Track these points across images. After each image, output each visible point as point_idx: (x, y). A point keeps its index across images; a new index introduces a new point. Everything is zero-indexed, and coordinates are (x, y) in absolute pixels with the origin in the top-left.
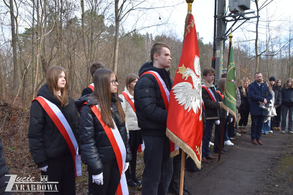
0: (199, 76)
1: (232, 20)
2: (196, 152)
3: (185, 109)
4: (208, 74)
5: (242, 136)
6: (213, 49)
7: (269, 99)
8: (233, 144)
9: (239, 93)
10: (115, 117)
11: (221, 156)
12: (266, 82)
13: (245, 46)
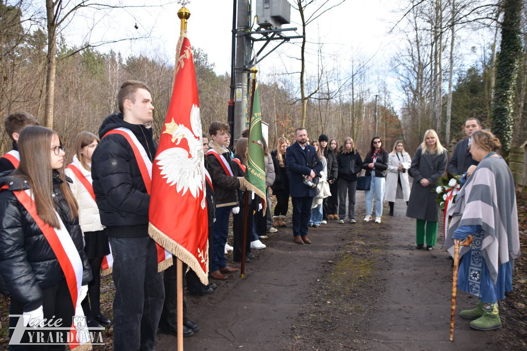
0: (199, 138)
1: (261, 39)
2: (199, 259)
3: (178, 192)
4: (218, 132)
5: (280, 232)
6: (231, 87)
7: (318, 171)
8: (264, 246)
9: (272, 161)
10: (61, 208)
11: (246, 267)
12: (315, 143)
13: (285, 82)
